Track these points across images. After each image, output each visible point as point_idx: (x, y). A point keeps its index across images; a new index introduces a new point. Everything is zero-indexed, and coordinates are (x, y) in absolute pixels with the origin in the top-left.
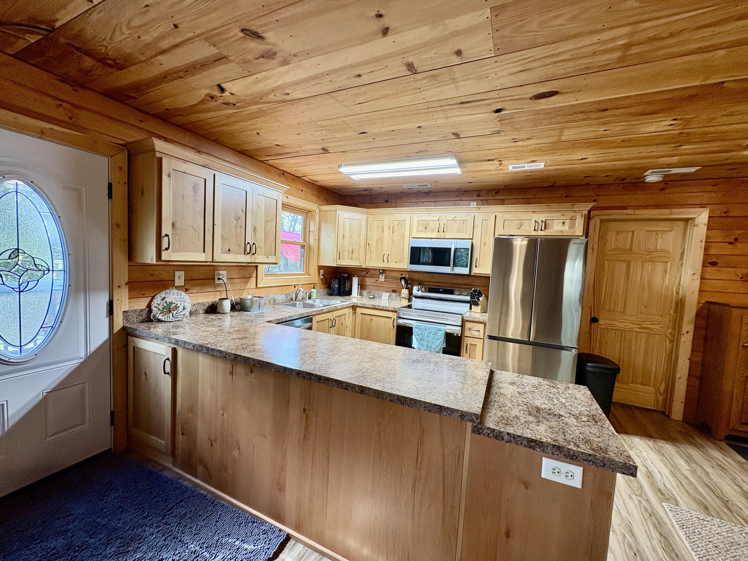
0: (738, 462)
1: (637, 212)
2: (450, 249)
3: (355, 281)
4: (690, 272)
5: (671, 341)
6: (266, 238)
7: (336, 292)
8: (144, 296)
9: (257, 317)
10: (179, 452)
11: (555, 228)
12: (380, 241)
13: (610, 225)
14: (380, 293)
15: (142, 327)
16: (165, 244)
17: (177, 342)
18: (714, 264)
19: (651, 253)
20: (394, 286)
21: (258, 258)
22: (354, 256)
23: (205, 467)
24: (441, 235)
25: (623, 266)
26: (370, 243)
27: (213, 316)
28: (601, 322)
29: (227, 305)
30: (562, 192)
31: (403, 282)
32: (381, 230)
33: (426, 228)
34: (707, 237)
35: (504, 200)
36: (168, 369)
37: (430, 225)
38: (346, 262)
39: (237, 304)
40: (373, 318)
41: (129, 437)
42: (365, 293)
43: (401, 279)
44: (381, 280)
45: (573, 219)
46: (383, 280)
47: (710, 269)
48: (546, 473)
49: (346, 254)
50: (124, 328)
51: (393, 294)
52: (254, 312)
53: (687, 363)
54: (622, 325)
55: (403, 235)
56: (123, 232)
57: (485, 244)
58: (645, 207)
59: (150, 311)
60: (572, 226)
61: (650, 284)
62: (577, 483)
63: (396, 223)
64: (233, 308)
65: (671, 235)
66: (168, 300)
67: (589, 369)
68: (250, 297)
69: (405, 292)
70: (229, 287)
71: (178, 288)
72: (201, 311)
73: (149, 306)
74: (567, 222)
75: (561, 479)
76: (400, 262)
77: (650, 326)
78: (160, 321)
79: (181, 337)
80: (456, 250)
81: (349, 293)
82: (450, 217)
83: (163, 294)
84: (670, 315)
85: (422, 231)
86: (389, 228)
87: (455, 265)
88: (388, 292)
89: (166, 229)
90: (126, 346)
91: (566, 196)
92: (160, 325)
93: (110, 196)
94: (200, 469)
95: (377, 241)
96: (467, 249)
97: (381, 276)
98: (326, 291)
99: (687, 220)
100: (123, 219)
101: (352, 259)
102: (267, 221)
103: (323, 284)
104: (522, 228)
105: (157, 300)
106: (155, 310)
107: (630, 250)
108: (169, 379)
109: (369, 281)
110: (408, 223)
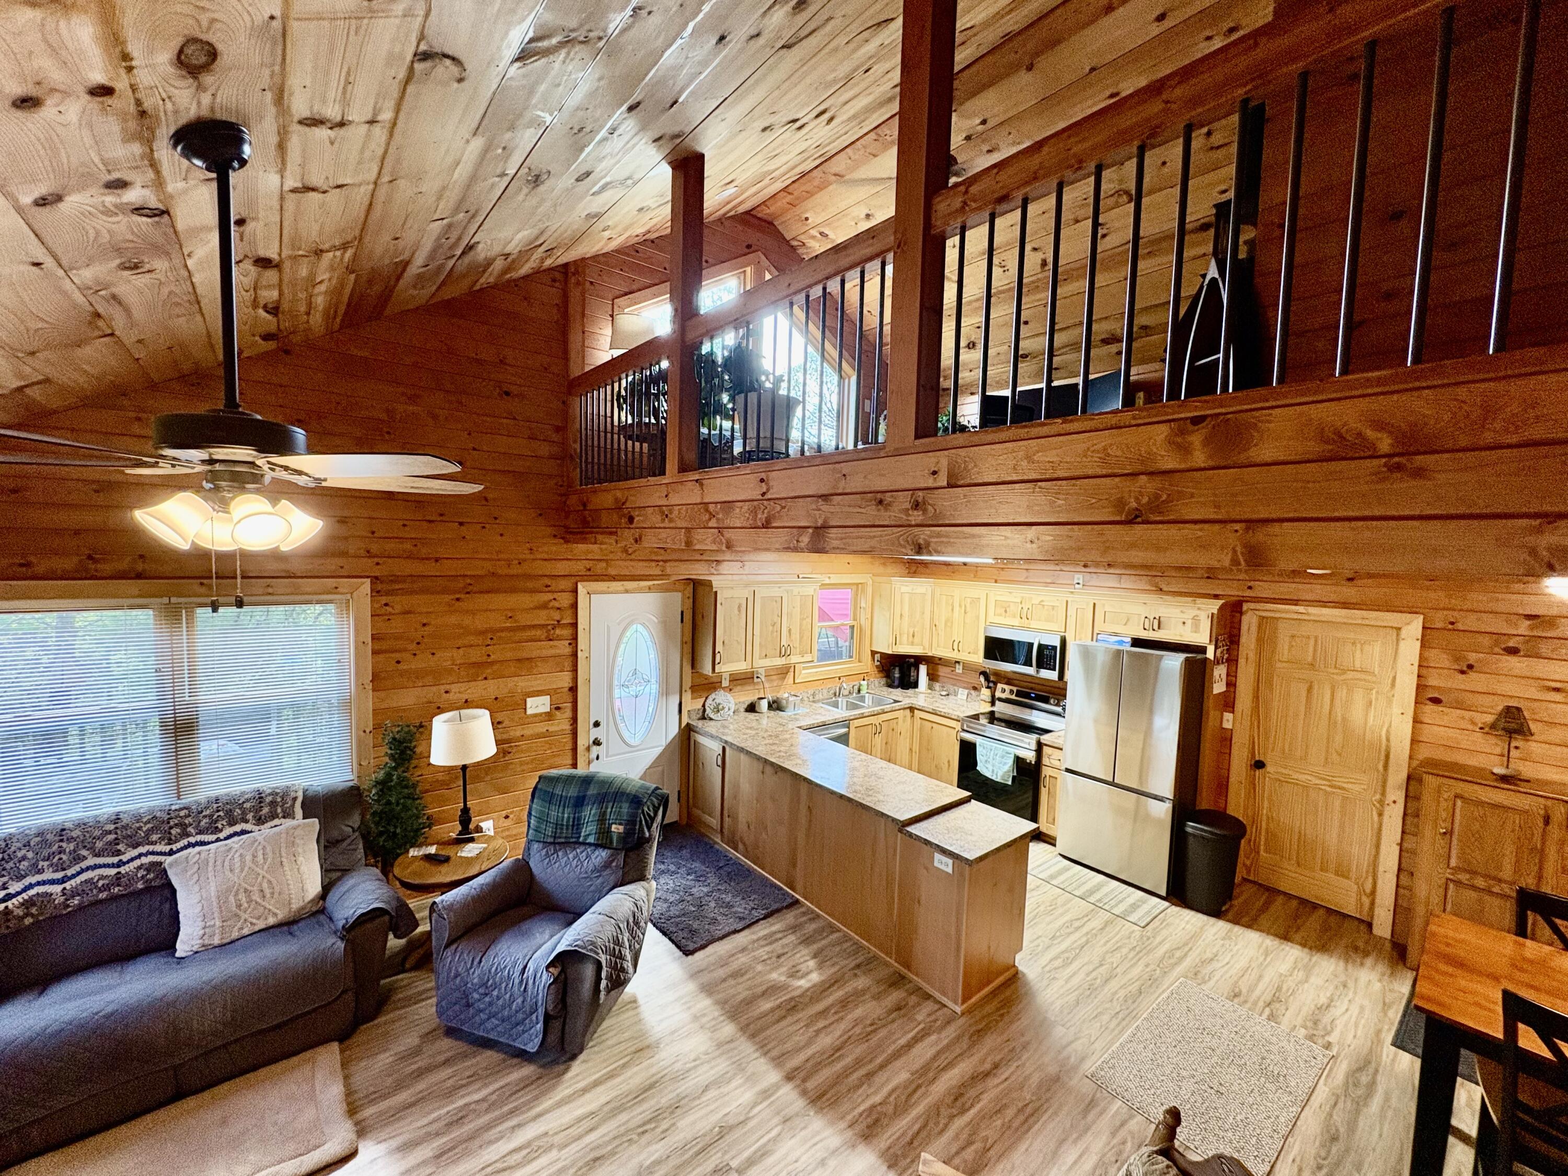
1: (1312, 610)
2: (1031, 645)
3: (923, 669)
4: (1399, 709)
6: (801, 638)
7: (896, 683)
8: (700, 697)
9: (792, 720)
10: (726, 831)
11: (1172, 629)
12: (949, 622)
13: (1279, 625)
14: (956, 688)
15: (700, 724)
16: (717, 660)
17: (726, 742)
18: (1436, 701)
19: (1345, 673)
20: (972, 683)
21: (794, 659)
22: (916, 640)
23: (744, 844)
24: (1025, 622)
25: (1301, 687)
26: (937, 623)
27: (752, 716)
28: (1269, 768)
29: (764, 704)
31: (983, 679)
32: (950, 608)
33: (1005, 612)
34: (1421, 659)
36: (720, 763)
37: (1011, 607)
38: (904, 649)
39: (774, 702)
40: (934, 725)
41: (689, 814)
42: (937, 686)
43: (980, 675)
44: (957, 670)
45: (1195, 620)
46: (960, 671)
47: (1430, 708)
48: (936, 863)
49: (905, 638)
50: (688, 724)
51: (972, 692)
52: (789, 713)
54: (1303, 778)
55: (978, 617)
56: (688, 648)
58: (1323, 603)
59: (704, 711)
60: (1195, 629)
61: (1344, 719)
62: (949, 870)
63: (968, 600)
64: (770, 706)
65: (1376, 648)
66: (717, 701)
67: (1189, 830)
68: (786, 695)
70: (767, 685)
71: (724, 688)
72: (742, 710)
73: (704, 706)
74: (1189, 618)
75: (942, 867)
76: (974, 655)
77: (1345, 785)
78: (711, 719)
79: (729, 739)
80: (1041, 647)
81: (915, 685)
82: (1037, 600)
83: (713, 696)
84: (1378, 771)
85: (1001, 615)
86: (960, 606)
87: (1040, 666)
88: (966, 688)
89: (719, 648)
90: (689, 738)
91: (1208, 578)
92: (712, 723)
93: (682, 621)
94: (741, 846)
95: (945, 623)
96: (1054, 648)
97: (957, 665)
98: (883, 681)
99: (1392, 629)
100: (688, 637)
101: (912, 644)
102: (802, 619)
103: (880, 671)
104: (1129, 624)
105: (709, 701)
106: (708, 711)
107: (1313, 664)
108: (720, 770)
109: (943, 671)
110: (983, 602)
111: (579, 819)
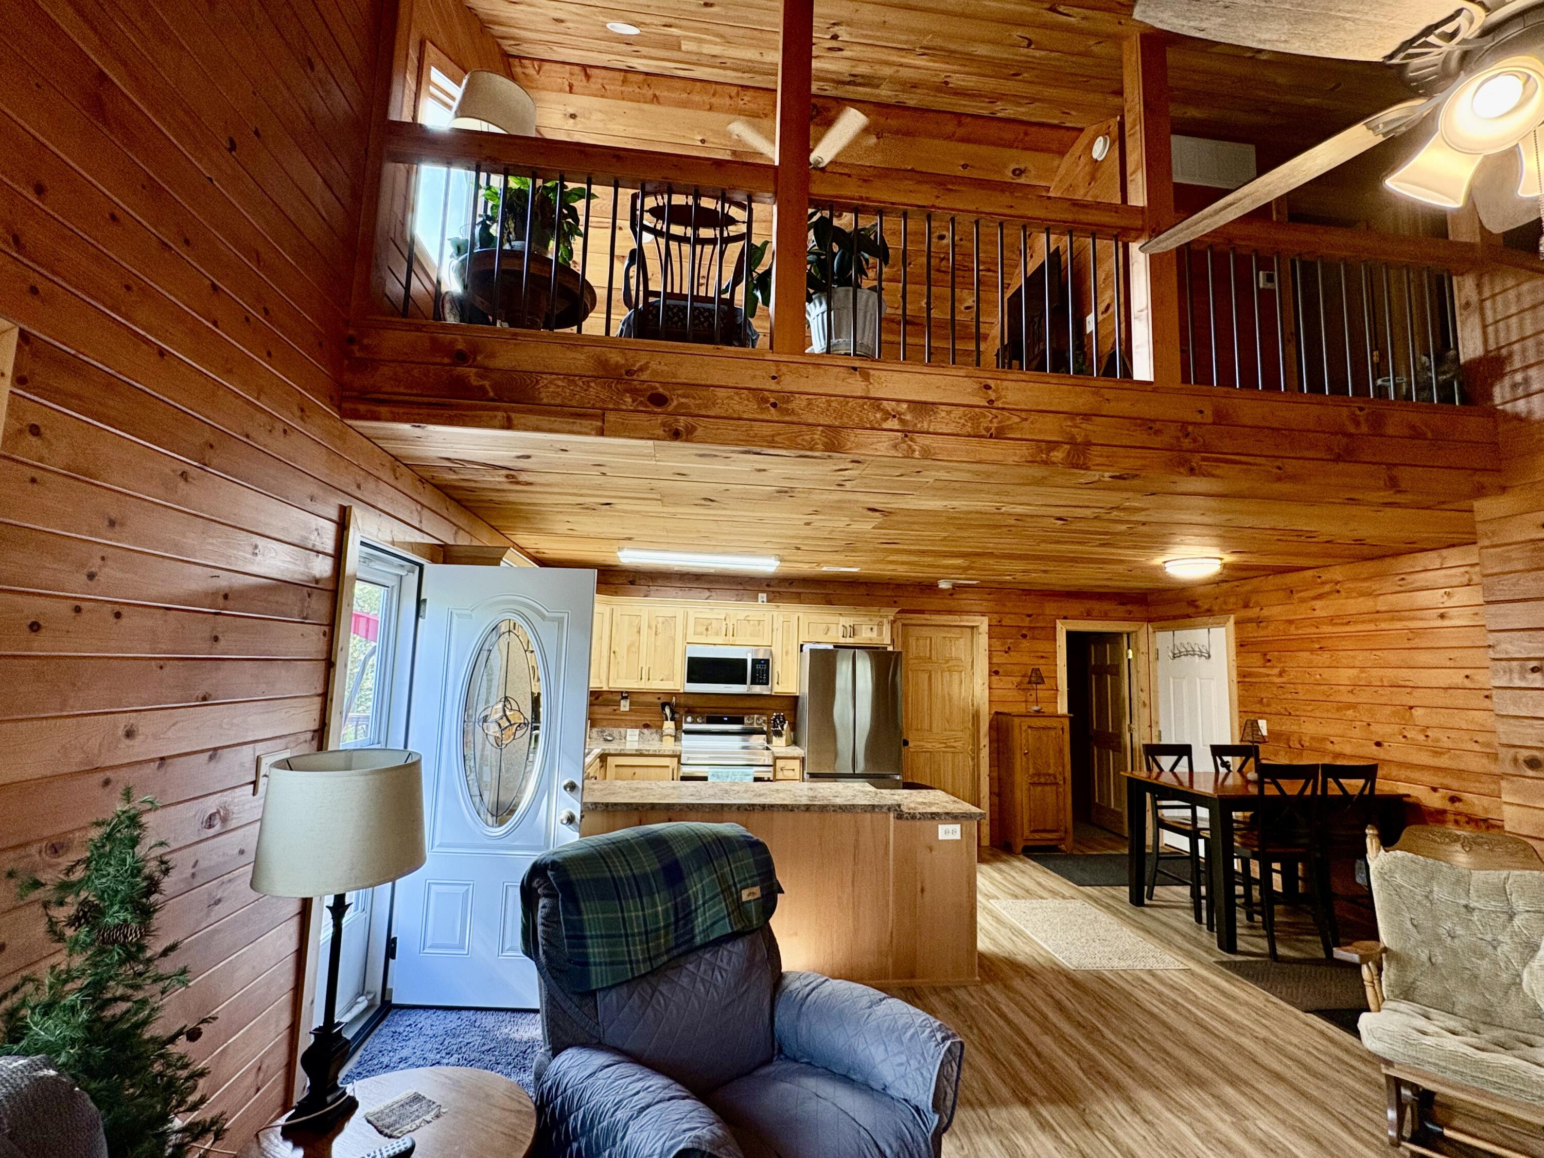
0: (1033, 866)
1: (934, 617)
2: (745, 661)
4: (980, 682)
5: (973, 759)
11: (864, 635)
12: (634, 647)
13: (911, 629)
14: (622, 730)
18: (997, 673)
19: (947, 662)
20: (647, 719)
24: (731, 640)
25: (926, 676)
26: (617, 650)
28: (911, 744)
30: (862, 590)
31: (667, 711)
32: (636, 630)
33: (707, 629)
34: (990, 646)
35: (799, 594)
37: (714, 625)
40: (637, 770)
43: (663, 705)
44: (622, 709)
45: (880, 625)
46: (627, 709)
47: (995, 678)
48: (941, 836)
51: (645, 731)
53: (988, 779)
54: (929, 746)
55: (673, 639)
57: (787, 653)
60: (880, 633)
61: (949, 696)
62: (957, 836)
63: (661, 620)
65: (962, 641)
69: (669, 726)
74: (875, 628)
75: (950, 837)
76: (668, 680)
77: (954, 744)
80: (755, 662)
82: (742, 615)
84: (969, 729)
85: (701, 634)
86: (649, 627)
87: (753, 682)
88: (636, 727)
91: (868, 595)
95: (628, 650)
96: (767, 662)
97: (623, 702)
99: (973, 627)
104: (829, 633)
107: (930, 658)
110: (680, 621)
111: (687, 903)
